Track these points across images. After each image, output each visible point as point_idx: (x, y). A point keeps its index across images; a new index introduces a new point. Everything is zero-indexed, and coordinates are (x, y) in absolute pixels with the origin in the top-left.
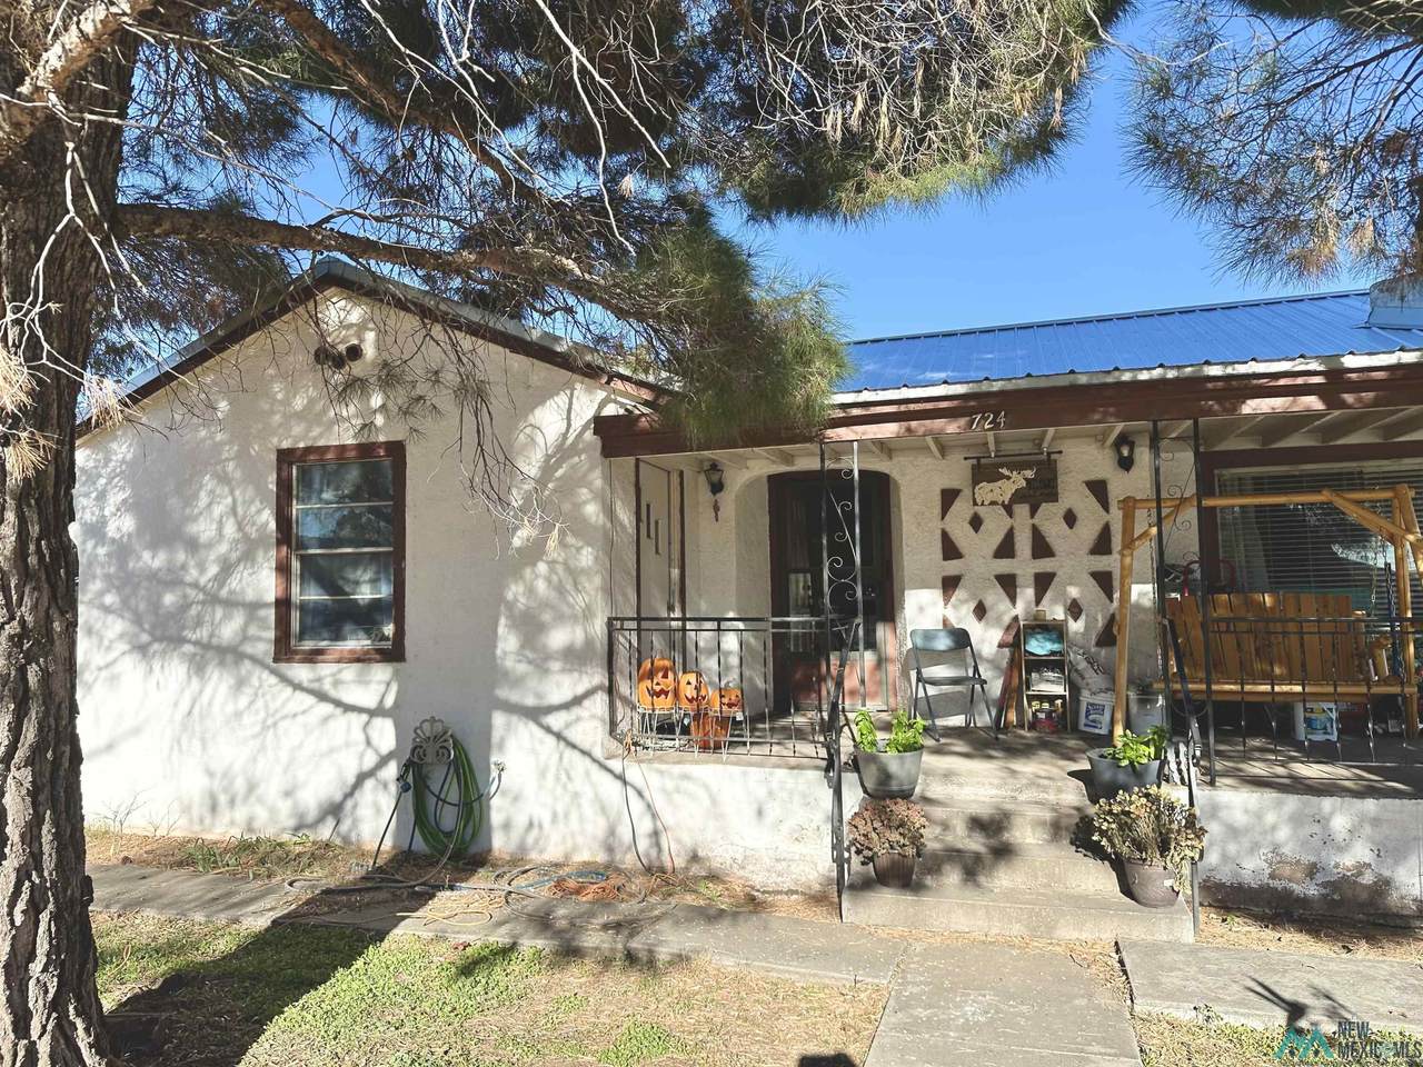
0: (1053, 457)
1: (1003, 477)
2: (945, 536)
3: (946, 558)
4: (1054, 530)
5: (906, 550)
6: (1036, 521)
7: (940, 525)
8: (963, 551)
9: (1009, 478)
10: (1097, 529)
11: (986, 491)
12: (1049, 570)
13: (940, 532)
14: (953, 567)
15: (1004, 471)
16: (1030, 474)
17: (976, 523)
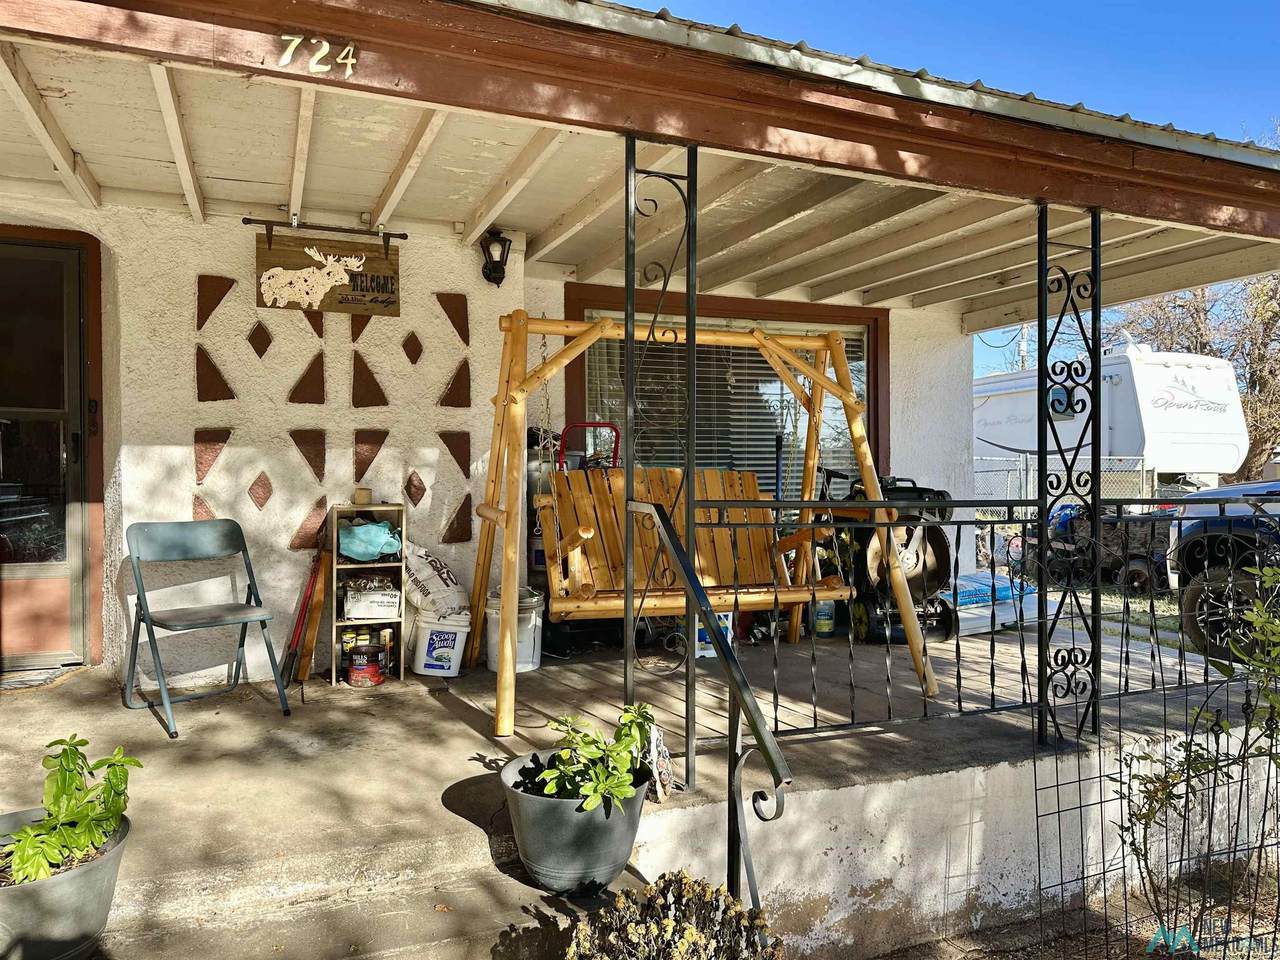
0: (394, 242)
1: (310, 263)
2: (203, 358)
3: (203, 396)
4: (388, 364)
5: (124, 376)
6: (361, 346)
7: (196, 338)
8: (235, 386)
9: (320, 266)
10: (449, 368)
11: (281, 283)
12: (379, 426)
13: (193, 351)
14: (215, 413)
15: (313, 253)
16: (355, 264)
17: (260, 339)
